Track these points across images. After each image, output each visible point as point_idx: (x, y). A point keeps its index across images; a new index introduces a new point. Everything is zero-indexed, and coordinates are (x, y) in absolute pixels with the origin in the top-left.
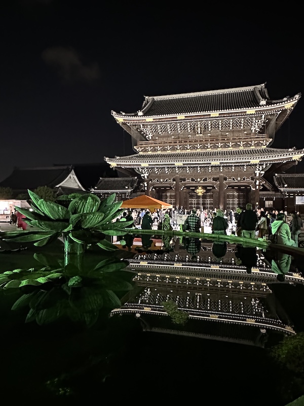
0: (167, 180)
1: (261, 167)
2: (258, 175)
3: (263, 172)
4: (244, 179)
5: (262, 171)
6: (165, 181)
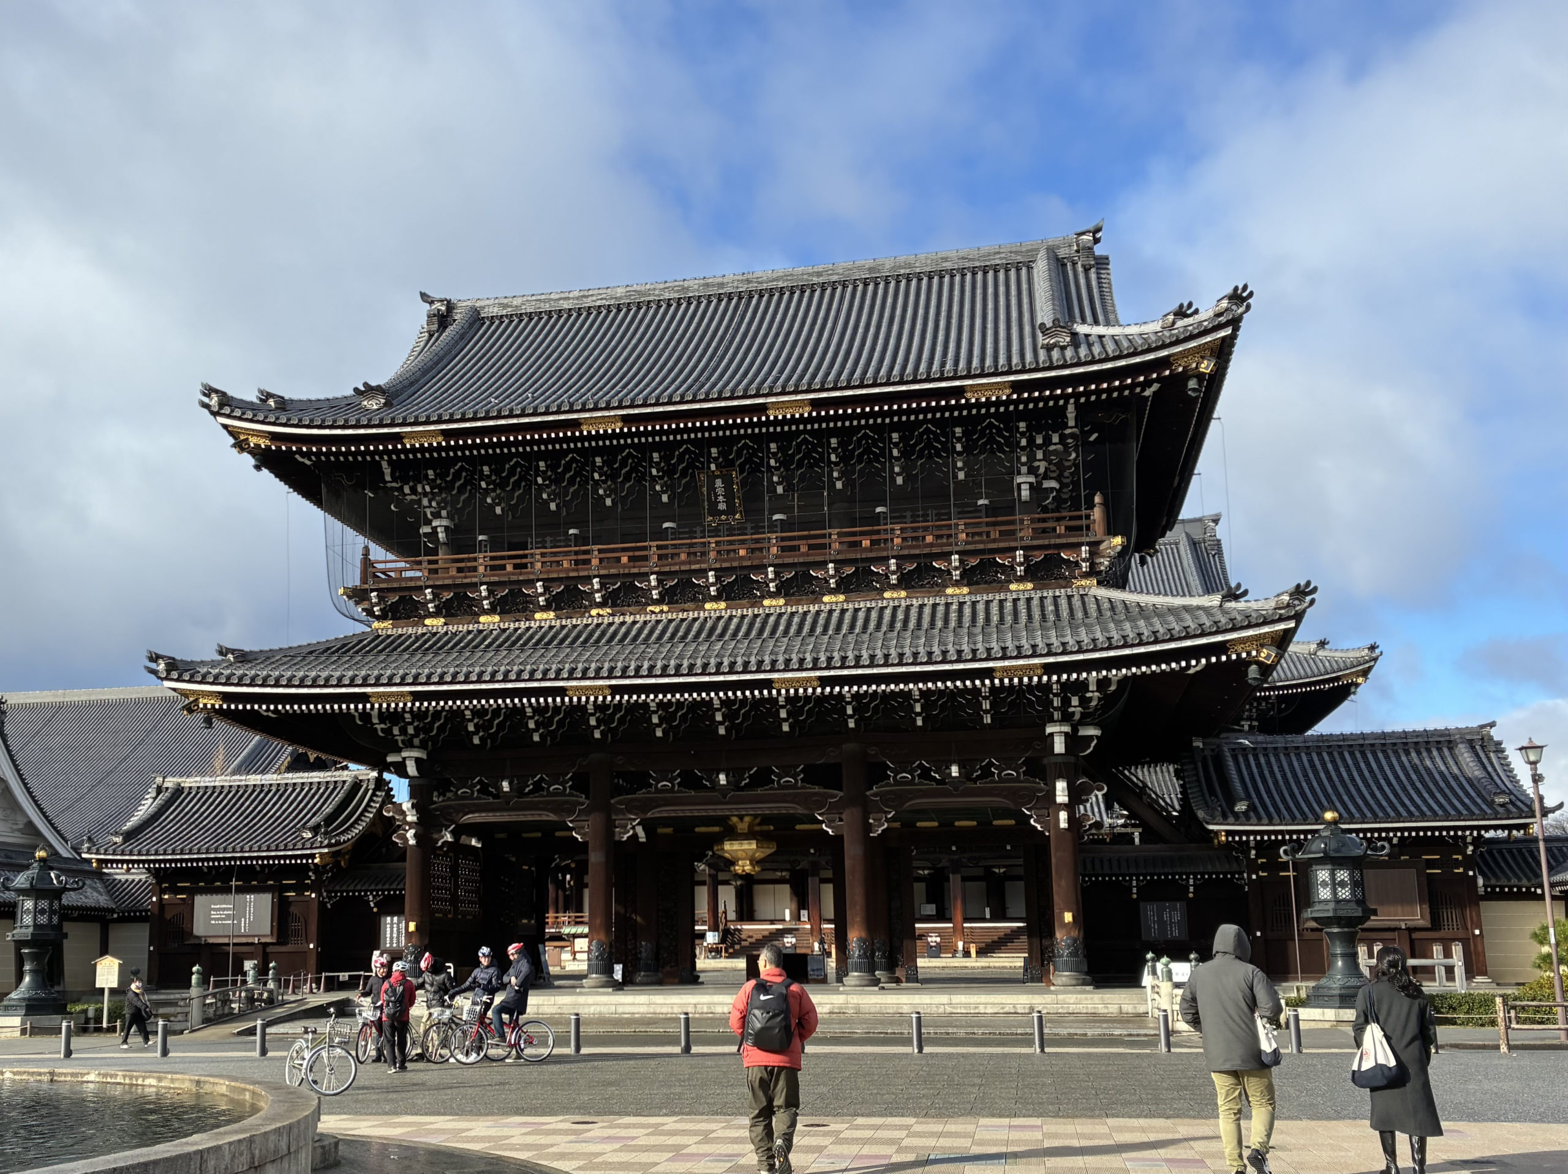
0: (538, 787)
1: (1075, 701)
2: (1059, 747)
3: (1093, 731)
4: (986, 773)
5: (1086, 719)
6: (527, 790)
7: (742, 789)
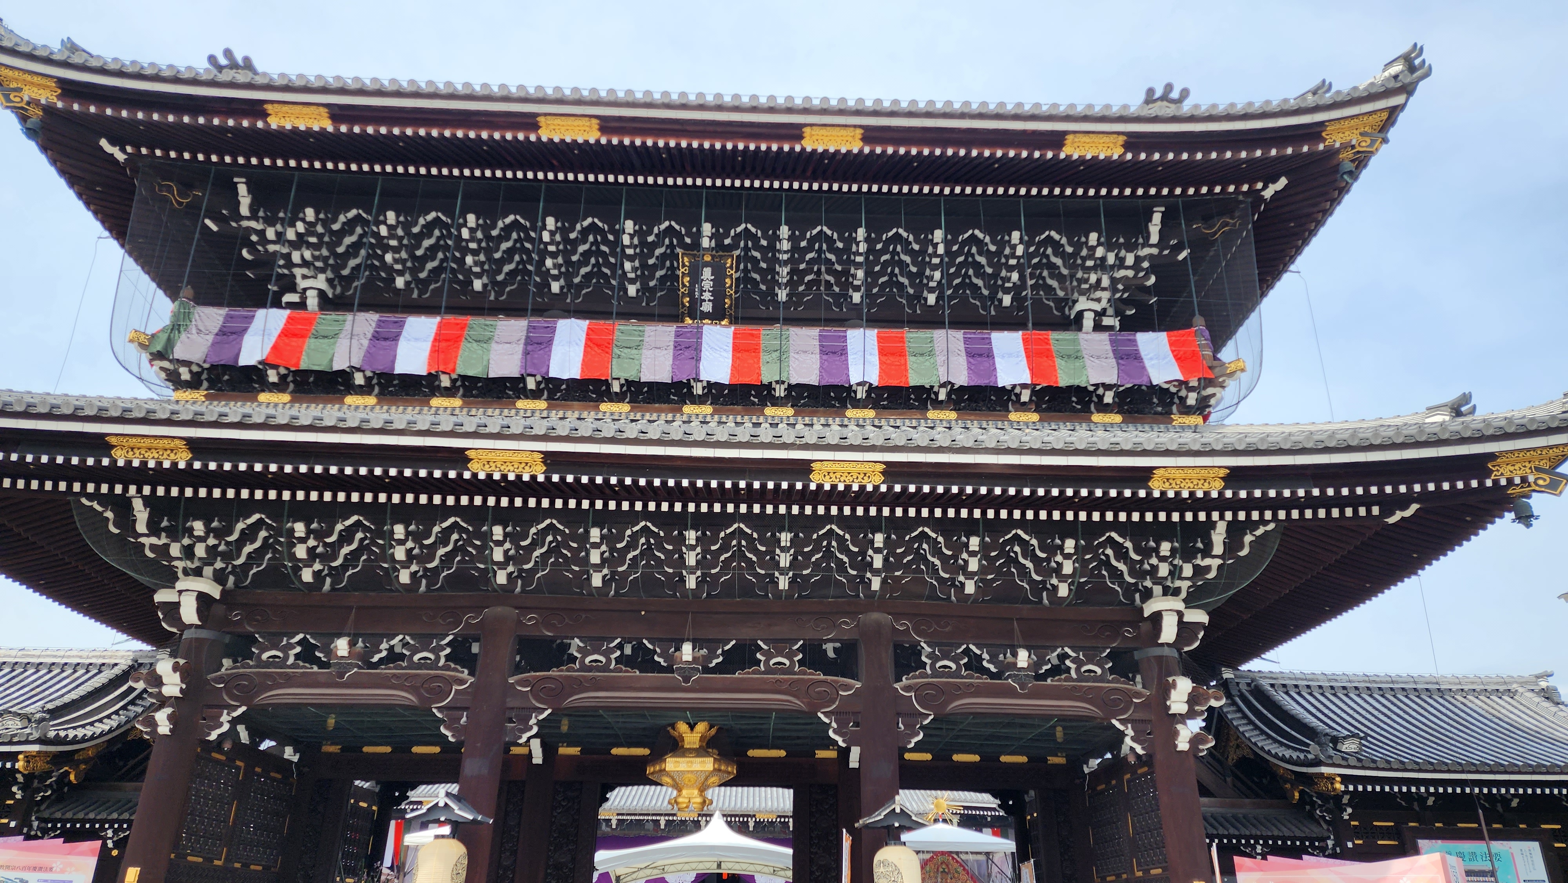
0: (395, 654)
1: (1187, 571)
3: (1200, 617)
6: (376, 658)
7: (714, 670)
